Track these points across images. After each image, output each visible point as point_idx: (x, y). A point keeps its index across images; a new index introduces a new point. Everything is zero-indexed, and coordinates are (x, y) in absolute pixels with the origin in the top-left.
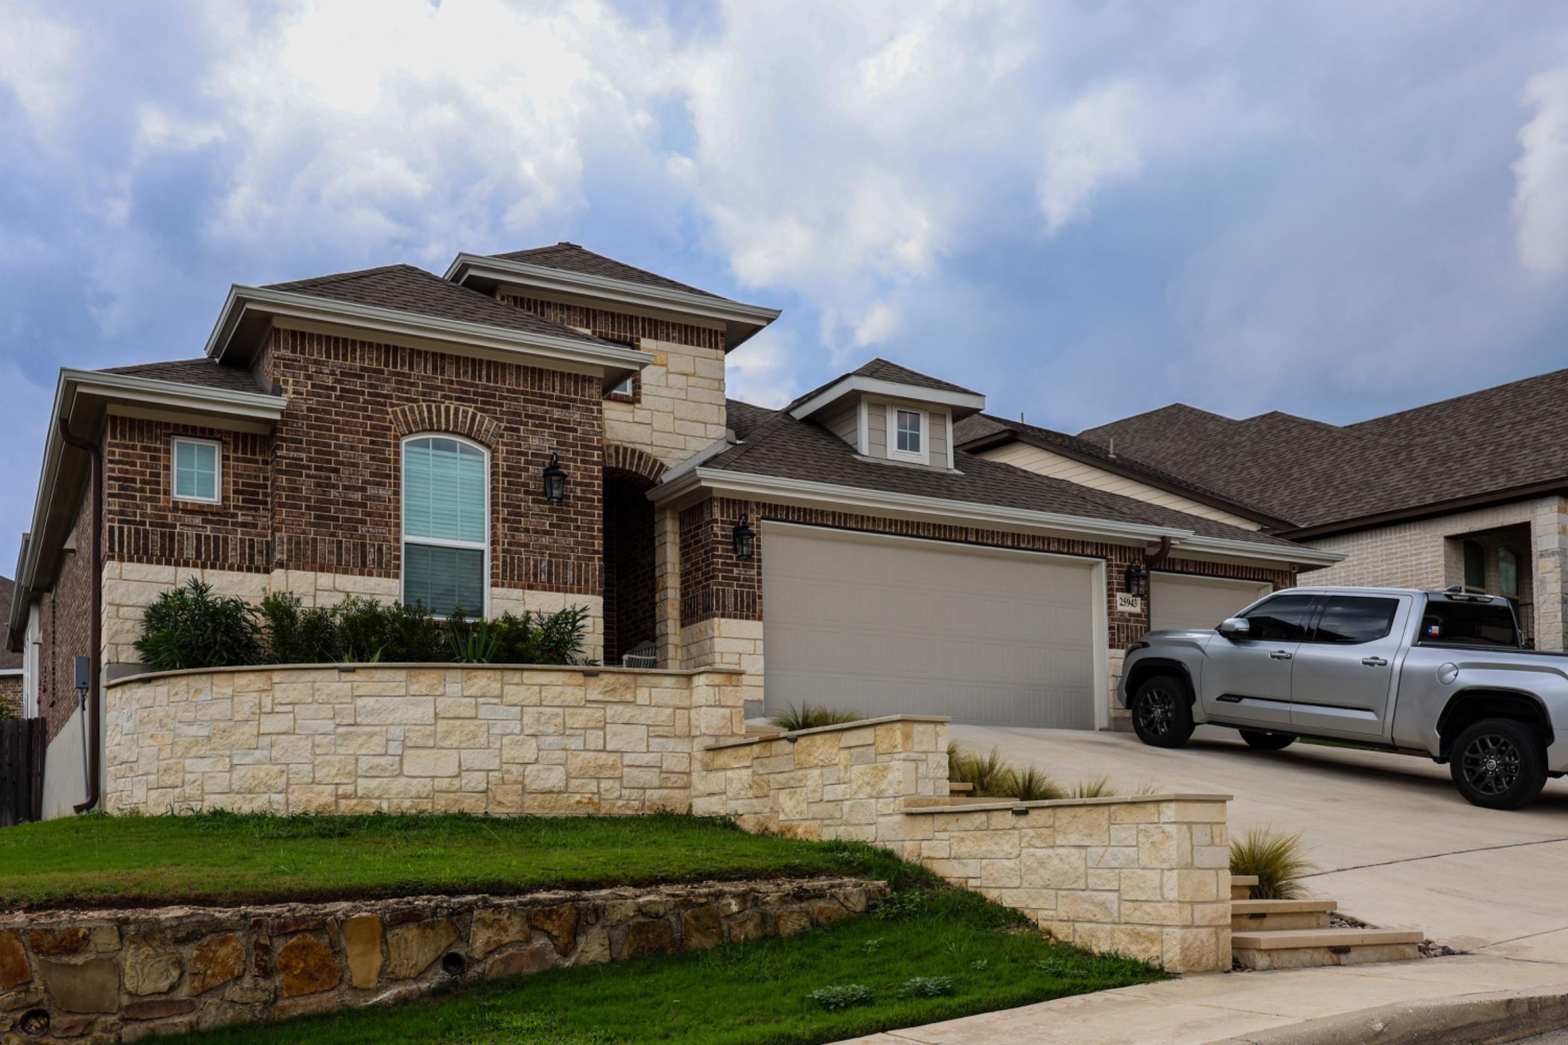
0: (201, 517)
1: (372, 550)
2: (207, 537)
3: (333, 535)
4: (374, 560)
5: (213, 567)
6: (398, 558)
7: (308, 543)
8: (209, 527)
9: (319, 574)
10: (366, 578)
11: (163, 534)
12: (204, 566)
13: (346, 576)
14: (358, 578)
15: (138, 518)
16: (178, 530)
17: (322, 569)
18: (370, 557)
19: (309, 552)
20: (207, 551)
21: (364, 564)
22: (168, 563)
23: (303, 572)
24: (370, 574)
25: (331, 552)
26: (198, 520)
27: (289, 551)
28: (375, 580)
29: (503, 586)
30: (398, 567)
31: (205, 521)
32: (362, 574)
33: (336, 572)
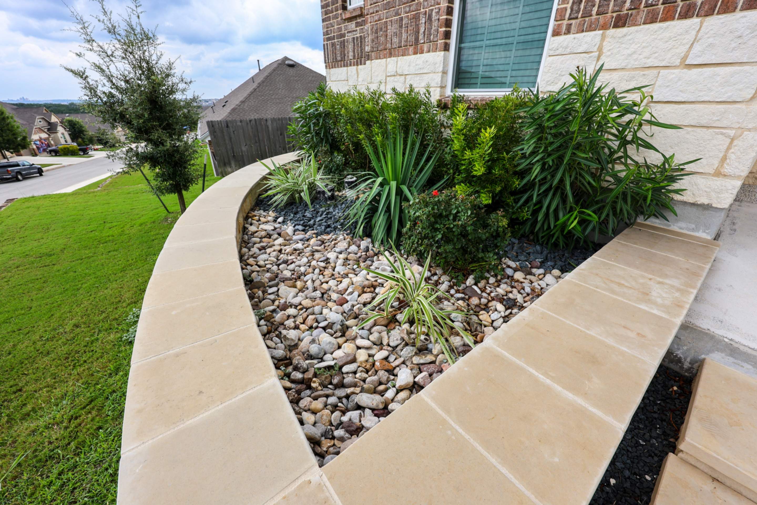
0: (354, 22)
1: (423, 21)
2: (357, 38)
3: (397, 14)
4: (424, 32)
5: (361, 64)
6: (448, 23)
7: (381, 29)
8: (358, 29)
9: (389, 59)
10: (418, 55)
11: (341, 43)
12: (357, 65)
13: (405, 57)
14: (412, 58)
15: (332, 35)
16: (346, 37)
17: (391, 55)
18: (422, 30)
19: (382, 39)
20: (357, 50)
21: (417, 39)
22: (344, 66)
23: (379, 60)
24: (422, 52)
25: (396, 34)
26: (352, 25)
27: (373, 41)
28: (426, 56)
29: (568, 31)
30: (447, 35)
31: (358, 25)
32: (415, 53)
33: (398, 56)
